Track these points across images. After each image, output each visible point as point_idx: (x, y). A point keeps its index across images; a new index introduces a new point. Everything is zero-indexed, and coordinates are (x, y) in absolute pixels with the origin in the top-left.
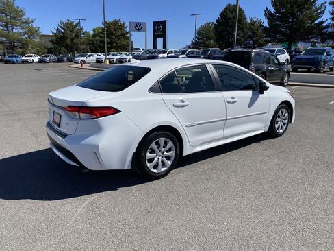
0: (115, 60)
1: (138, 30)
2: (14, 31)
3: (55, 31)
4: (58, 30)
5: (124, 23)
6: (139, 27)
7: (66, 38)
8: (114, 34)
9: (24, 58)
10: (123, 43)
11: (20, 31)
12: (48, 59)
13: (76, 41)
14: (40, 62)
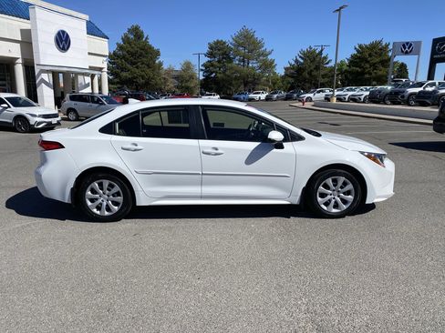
0: (347, 97)
1: (407, 53)
2: (250, 65)
3: (293, 63)
4: (296, 61)
5: (387, 46)
6: (408, 48)
7: (304, 70)
8: (368, 62)
9: (251, 96)
10: (380, 73)
11: (255, 65)
12: (275, 96)
13: (314, 73)
14: (268, 99)
